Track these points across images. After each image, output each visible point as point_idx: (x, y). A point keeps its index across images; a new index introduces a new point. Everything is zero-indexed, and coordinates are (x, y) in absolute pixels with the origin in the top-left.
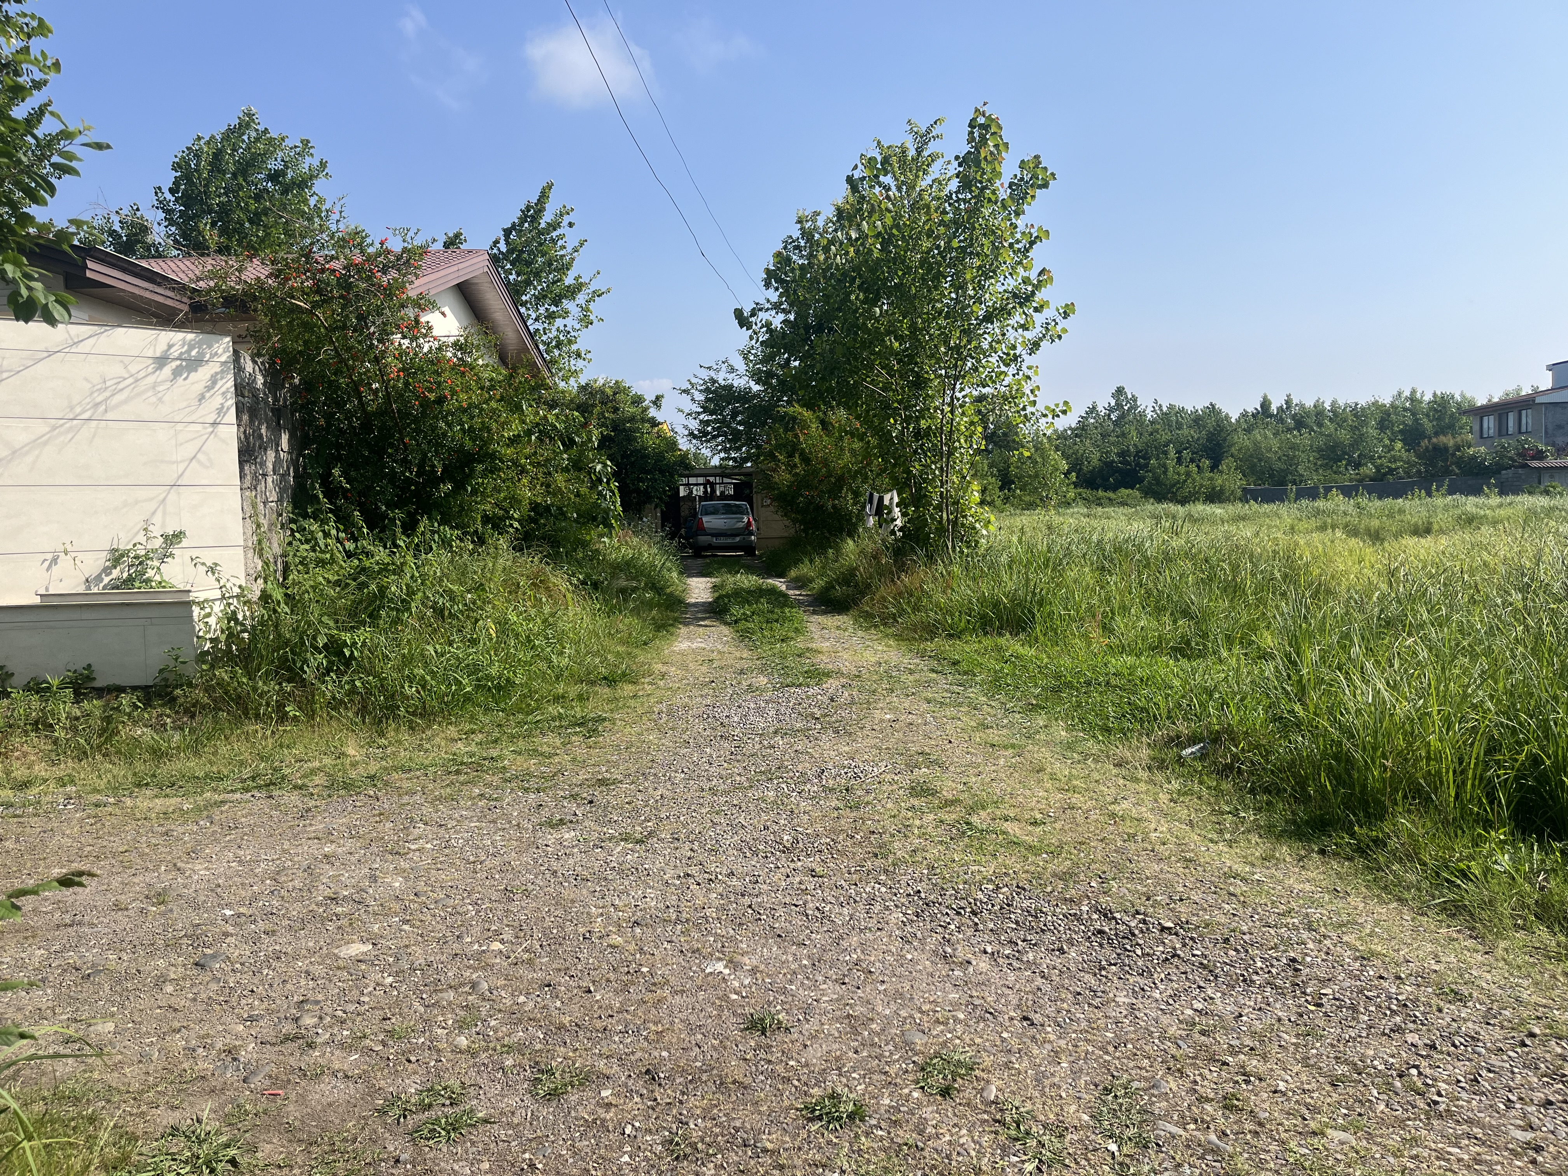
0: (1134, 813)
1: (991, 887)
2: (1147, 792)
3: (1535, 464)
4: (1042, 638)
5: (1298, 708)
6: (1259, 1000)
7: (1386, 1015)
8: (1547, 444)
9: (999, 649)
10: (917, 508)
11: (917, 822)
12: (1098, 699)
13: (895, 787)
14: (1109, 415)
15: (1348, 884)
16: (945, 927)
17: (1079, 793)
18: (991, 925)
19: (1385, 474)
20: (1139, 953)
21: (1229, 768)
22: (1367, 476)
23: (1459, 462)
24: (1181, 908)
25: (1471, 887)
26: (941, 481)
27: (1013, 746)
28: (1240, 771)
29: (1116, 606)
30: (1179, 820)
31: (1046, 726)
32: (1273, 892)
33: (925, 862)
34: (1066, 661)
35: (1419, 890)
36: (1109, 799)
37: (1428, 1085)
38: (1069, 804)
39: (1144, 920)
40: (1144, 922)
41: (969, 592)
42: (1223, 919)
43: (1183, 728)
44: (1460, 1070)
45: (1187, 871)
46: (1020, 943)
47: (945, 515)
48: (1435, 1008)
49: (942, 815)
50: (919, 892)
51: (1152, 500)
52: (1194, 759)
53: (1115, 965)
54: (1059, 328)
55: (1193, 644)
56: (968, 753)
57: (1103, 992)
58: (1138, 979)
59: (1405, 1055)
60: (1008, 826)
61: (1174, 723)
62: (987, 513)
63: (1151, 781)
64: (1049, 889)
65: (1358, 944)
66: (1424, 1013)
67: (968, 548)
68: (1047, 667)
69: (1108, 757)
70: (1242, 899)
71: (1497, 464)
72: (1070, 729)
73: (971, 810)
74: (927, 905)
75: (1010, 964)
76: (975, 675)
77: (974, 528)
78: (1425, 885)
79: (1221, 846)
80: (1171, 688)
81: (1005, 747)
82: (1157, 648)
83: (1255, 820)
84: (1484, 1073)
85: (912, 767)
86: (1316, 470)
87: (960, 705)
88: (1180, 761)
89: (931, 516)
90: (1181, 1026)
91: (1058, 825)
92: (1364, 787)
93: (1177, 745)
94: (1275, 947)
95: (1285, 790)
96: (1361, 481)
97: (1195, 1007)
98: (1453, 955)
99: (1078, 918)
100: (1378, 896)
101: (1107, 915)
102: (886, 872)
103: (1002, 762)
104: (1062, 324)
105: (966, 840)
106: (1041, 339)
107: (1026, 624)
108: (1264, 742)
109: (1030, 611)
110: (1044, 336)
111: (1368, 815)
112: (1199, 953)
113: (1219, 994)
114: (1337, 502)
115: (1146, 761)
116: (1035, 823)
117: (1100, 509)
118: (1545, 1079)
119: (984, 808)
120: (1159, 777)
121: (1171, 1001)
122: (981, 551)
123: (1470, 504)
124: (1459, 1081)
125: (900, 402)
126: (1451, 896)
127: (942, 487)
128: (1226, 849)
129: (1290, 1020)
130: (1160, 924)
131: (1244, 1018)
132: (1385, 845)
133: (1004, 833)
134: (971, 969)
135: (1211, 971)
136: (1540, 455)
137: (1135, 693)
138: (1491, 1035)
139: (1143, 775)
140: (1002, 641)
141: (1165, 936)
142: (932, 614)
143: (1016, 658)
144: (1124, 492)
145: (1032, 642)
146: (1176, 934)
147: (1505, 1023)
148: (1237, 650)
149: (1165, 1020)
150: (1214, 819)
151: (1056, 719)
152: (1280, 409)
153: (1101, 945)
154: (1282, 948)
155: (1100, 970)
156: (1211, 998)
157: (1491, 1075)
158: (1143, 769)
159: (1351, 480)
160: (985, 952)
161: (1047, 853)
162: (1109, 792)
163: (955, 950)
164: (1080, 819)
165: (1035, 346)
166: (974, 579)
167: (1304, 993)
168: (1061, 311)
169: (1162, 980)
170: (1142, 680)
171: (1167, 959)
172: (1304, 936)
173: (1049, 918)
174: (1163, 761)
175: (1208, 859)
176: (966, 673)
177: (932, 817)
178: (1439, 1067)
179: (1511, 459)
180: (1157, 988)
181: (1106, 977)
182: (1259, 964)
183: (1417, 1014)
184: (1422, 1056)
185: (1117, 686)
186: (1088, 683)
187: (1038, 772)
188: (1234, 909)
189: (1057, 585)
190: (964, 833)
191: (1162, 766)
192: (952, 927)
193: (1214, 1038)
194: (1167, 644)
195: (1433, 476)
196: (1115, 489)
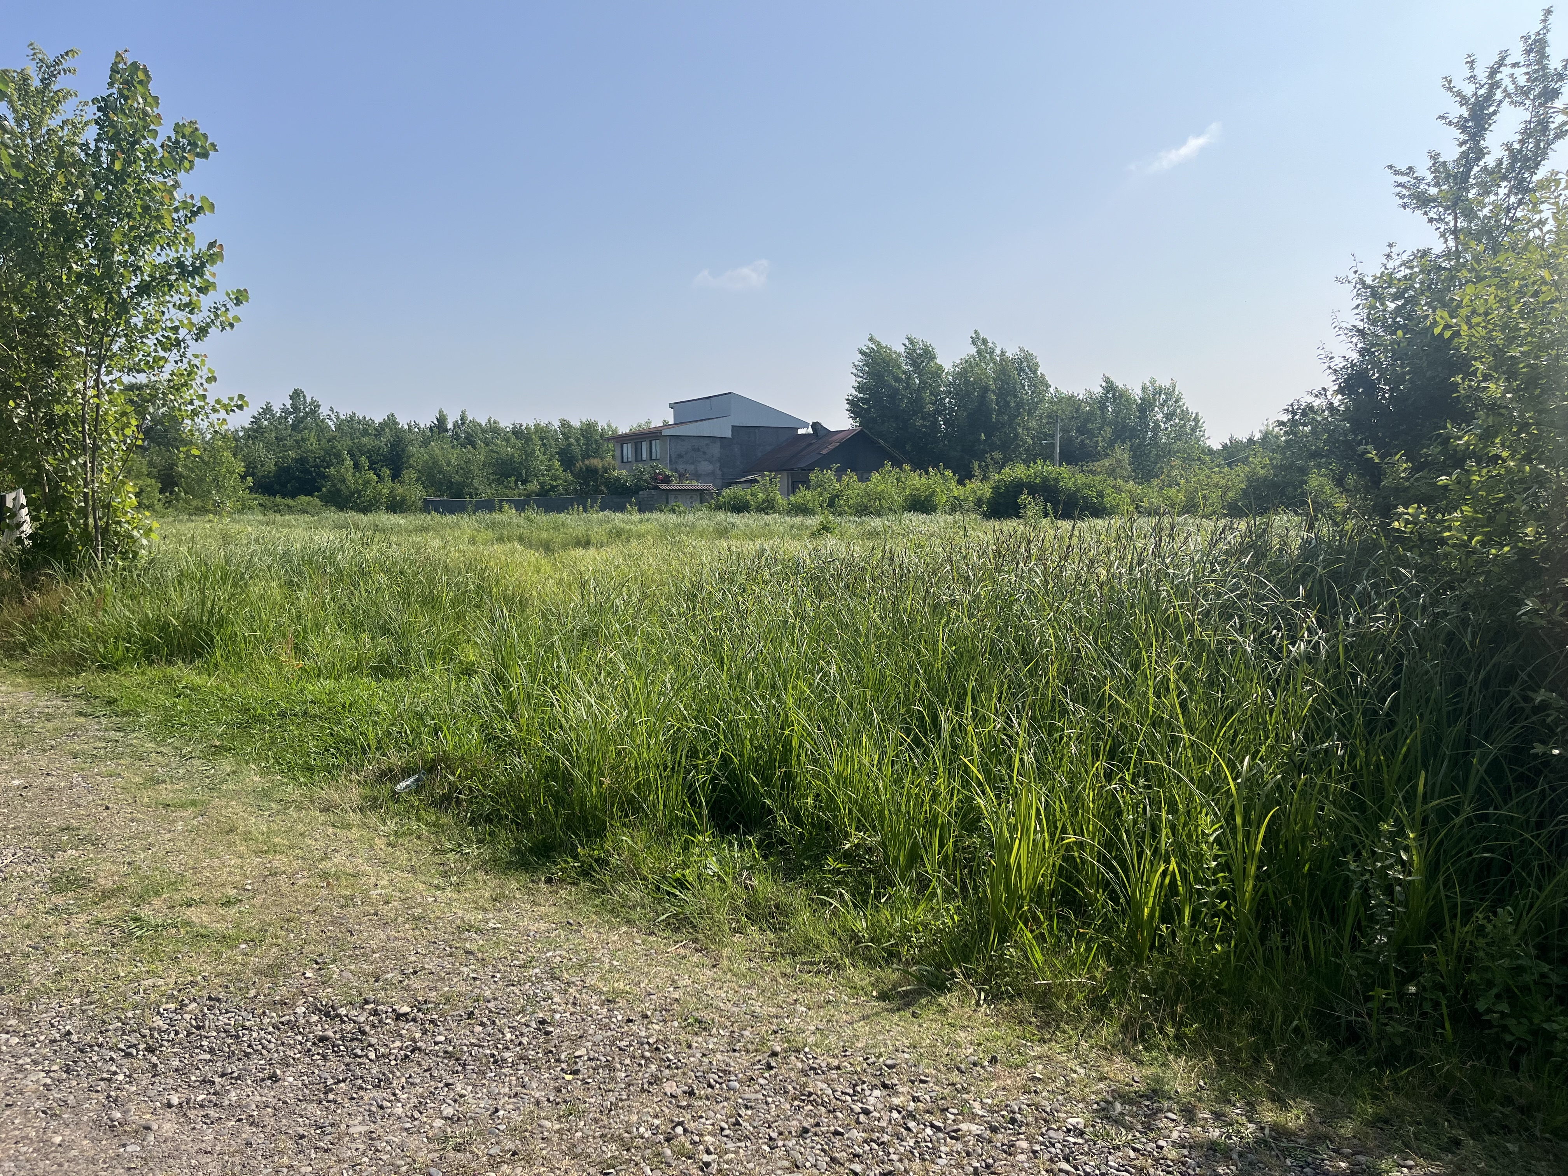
0: (349, 868)
1: (172, 1006)
2: (361, 839)
3: (664, 486)
4: (222, 663)
5: (509, 725)
6: (514, 1082)
7: (640, 1065)
8: (671, 470)
9: (169, 681)
10: (52, 511)
11: (63, 930)
12: (296, 732)
13: (28, 882)
14: (286, 418)
15: (579, 914)
16: (109, 1080)
17: (281, 853)
18: (176, 1063)
19: (548, 491)
20: (372, 1055)
21: (447, 798)
22: (533, 492)
23: (607, 482)
24: (415, 983)
25: (689, 898)
26: (85, 480)
27: (194, 803)
28: (458, 802)
29: (309, 624)
30: (401, 869)
31: (234, 772)
32: (510, 940)
33: (76, 988)
34: (253, 690)
35: (643, 907)
36: (318, 855)
37: (695, 1143)
38: (269, 870)
39: (376, 1011)
40: (376, 1013)
41: (127, 613)
42: (463, 988)
43: (395, 759)
44: (720, 1114)
45: (418, 933)
46: (217, 1080)
47: (91, 521)
48: (684, 1044)
49: (98, 913)
50: (69, 1033)
51: (333, 508)
52: (410, 793)
53: (344, 1081)
54: (230, 315)
55: (395, 662)
56: (133, 820)
57: (332, 1125)
58: (375, 1093)
59: (667, 1111)
60: (192, 914)
61: (385, 755)
62: (147, 518)
63: (364, 825)
64: (252, 993)
65: (601, 984)
66: (676, 1054)
67: (123, 559)
68: (231, 700)
69: (312, 802)
70: (480, 955)
71: (636, 485)
72: (264, 772)
73: (140, 899)
74: (82, 1051)
75: (206, 1116)
76: (138, 716)
77: (132, 537)
78: (647, 901)
79: (449, 893)
80: (378, 713)
81: (183, 806)
82: (356, 668)
83: (480, 854)
84: (743, 1112)
85: (51, 850)
86: (490, 484)
87: (120, 756)
88: (395, 797)
89: (73, 522)
90: (431, 1146)
91: (258, 900)
92: (582, 803)
93: (390, 780)
94: (522, 1011)
95: (506, 816)
96: (528, 496)
97: (445, 1113)
98: (686, 977)
99: (292, 1026)
100: (607, 922)
101: (328, 1013)
102: (17, 1012)
103: (180, 826)
104: (234, 311)
105: (134, 943)
106: (208, 325)
107: (203, 648)
108: (480, 767)
109: (207, 634)
110: (212, 321)
111: (588, 836)
112: (441, 1038)
113: (470, 1088)
114: (509, 515)
115: (358, 802)
116: (228, 903)
117: (278, 517)
118: (796, 1103)
119: (157, 894)
120: (373, 819)
121: (417, 1115)
122: (142, 562)
123: (618, 519)
124: (722, 1129)
125: (24, 381)
126: (674, 910)
127: (86, 486)
128: (455, 896)
129: (548, 1100)
130: (394, 1010)
131: (501, 1113)
132: (608, 864)
133: (187, 924)
134: (151, 1138)
135: (457, 1060)
136: (667, 480)
137: (338, 723)
138: (740, 1063)
139: (354, 818)
140: (173, 671)
141: (402, 1024)
142: (77, 642)
143: (192, 689)
144: (303, 499)
145: (211, 669)
146: (414, 1020)
147: (749, 1046)
148: (439, 667)
149: (412, 1142)
150: (437, 859)
151: (247, 762)
152: (455, 424)
153: (324, 1057)
154: (530, 1009)
155: (326, 1093)
156: (462, 1096)
157: (749, 1112)
158: (354, 811)
159: (519, 495)
160: (170, 1105)
161: (245, 942)
162: (317, 846)
163: (125, 1113)
164: (285, 888)
165: (202, 332)
166: (133, 597)
167: (558, 1061)
168: (233, 297)
169: (403, 1087)
170: (344, 706)
171: (406, 1056)
172: (549, 988)
173: (255, 1034)
174: (376, 799)
175: (438, 913)
176: (126, 714)
177: (84, 917)
178: (701, 1117)
179: (646, 481)
180: (398, 1101)
181: (335, 1102)
182: (509, 1036)
183: (671, 1057)
184: (683, 1108)
185: (316, 716)
186: (283, 715)
187: (227, 833)
188: (474, 971)
189: (240, 603)
190: (131, 934)
191: (375, 804)
192: (121, 1077)
193: (471, 1152)
194: (367, 664)
195: (587, 493)
196: (293, 496)
